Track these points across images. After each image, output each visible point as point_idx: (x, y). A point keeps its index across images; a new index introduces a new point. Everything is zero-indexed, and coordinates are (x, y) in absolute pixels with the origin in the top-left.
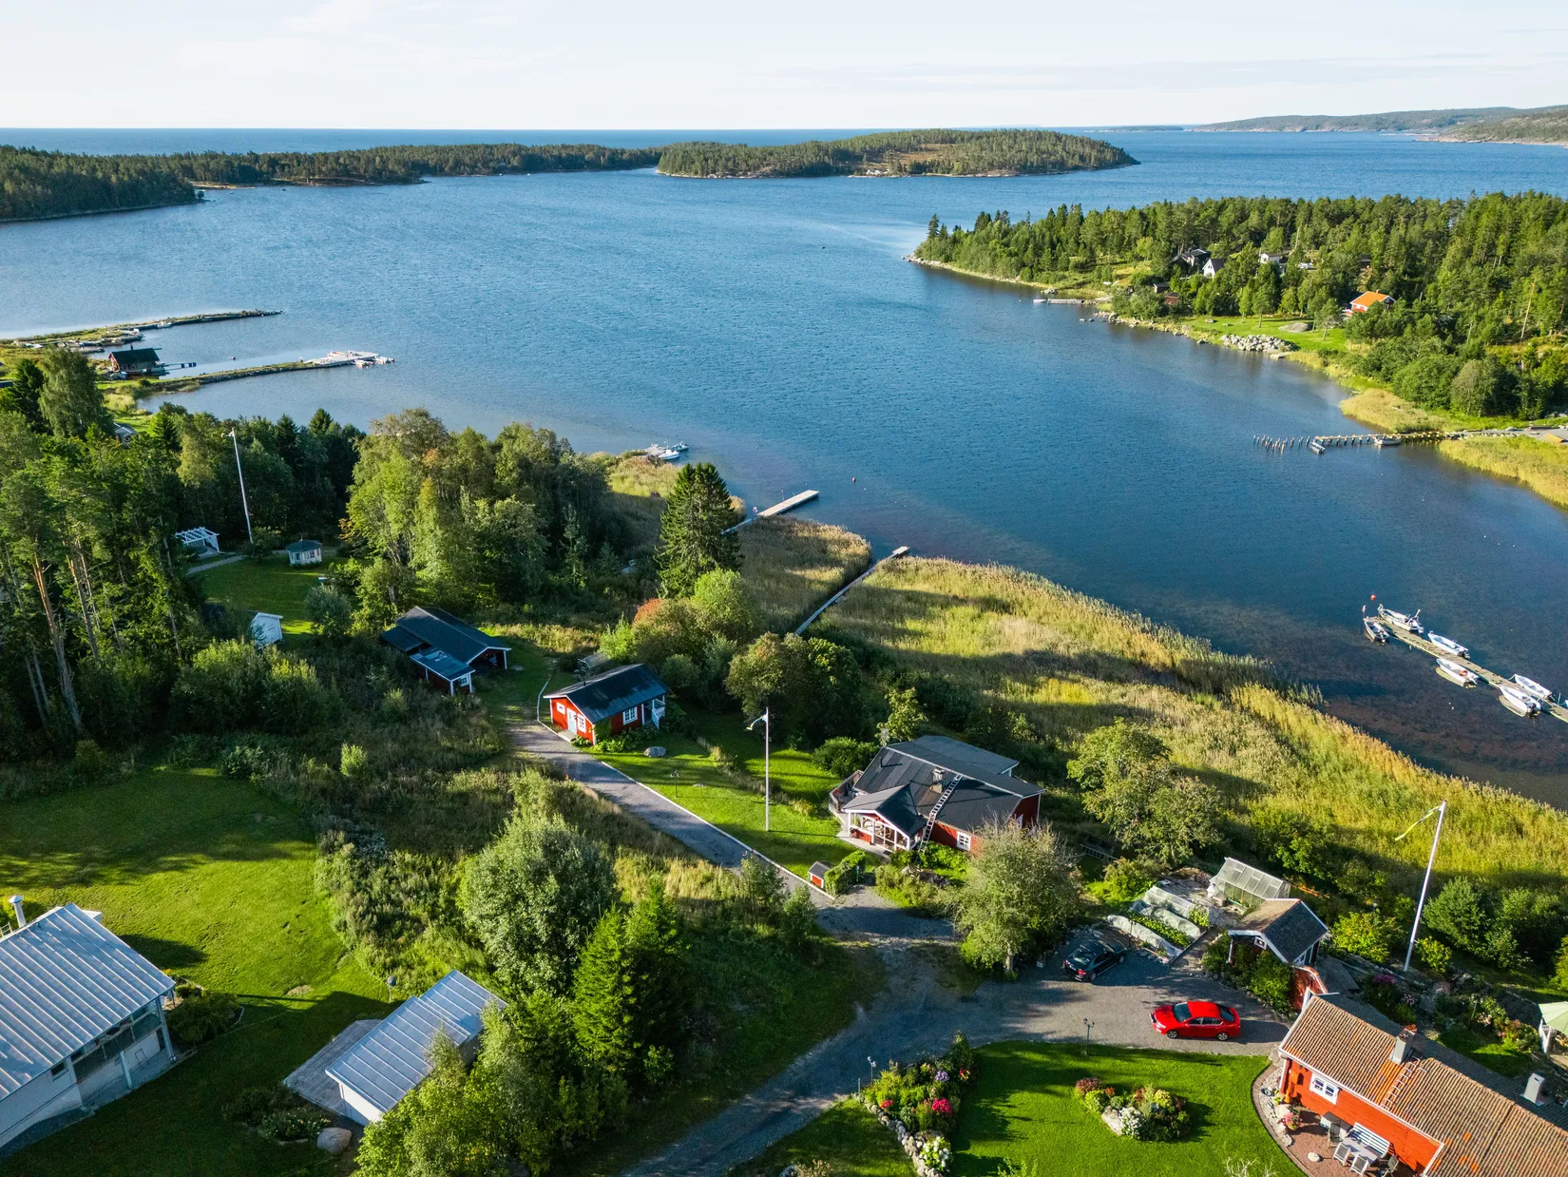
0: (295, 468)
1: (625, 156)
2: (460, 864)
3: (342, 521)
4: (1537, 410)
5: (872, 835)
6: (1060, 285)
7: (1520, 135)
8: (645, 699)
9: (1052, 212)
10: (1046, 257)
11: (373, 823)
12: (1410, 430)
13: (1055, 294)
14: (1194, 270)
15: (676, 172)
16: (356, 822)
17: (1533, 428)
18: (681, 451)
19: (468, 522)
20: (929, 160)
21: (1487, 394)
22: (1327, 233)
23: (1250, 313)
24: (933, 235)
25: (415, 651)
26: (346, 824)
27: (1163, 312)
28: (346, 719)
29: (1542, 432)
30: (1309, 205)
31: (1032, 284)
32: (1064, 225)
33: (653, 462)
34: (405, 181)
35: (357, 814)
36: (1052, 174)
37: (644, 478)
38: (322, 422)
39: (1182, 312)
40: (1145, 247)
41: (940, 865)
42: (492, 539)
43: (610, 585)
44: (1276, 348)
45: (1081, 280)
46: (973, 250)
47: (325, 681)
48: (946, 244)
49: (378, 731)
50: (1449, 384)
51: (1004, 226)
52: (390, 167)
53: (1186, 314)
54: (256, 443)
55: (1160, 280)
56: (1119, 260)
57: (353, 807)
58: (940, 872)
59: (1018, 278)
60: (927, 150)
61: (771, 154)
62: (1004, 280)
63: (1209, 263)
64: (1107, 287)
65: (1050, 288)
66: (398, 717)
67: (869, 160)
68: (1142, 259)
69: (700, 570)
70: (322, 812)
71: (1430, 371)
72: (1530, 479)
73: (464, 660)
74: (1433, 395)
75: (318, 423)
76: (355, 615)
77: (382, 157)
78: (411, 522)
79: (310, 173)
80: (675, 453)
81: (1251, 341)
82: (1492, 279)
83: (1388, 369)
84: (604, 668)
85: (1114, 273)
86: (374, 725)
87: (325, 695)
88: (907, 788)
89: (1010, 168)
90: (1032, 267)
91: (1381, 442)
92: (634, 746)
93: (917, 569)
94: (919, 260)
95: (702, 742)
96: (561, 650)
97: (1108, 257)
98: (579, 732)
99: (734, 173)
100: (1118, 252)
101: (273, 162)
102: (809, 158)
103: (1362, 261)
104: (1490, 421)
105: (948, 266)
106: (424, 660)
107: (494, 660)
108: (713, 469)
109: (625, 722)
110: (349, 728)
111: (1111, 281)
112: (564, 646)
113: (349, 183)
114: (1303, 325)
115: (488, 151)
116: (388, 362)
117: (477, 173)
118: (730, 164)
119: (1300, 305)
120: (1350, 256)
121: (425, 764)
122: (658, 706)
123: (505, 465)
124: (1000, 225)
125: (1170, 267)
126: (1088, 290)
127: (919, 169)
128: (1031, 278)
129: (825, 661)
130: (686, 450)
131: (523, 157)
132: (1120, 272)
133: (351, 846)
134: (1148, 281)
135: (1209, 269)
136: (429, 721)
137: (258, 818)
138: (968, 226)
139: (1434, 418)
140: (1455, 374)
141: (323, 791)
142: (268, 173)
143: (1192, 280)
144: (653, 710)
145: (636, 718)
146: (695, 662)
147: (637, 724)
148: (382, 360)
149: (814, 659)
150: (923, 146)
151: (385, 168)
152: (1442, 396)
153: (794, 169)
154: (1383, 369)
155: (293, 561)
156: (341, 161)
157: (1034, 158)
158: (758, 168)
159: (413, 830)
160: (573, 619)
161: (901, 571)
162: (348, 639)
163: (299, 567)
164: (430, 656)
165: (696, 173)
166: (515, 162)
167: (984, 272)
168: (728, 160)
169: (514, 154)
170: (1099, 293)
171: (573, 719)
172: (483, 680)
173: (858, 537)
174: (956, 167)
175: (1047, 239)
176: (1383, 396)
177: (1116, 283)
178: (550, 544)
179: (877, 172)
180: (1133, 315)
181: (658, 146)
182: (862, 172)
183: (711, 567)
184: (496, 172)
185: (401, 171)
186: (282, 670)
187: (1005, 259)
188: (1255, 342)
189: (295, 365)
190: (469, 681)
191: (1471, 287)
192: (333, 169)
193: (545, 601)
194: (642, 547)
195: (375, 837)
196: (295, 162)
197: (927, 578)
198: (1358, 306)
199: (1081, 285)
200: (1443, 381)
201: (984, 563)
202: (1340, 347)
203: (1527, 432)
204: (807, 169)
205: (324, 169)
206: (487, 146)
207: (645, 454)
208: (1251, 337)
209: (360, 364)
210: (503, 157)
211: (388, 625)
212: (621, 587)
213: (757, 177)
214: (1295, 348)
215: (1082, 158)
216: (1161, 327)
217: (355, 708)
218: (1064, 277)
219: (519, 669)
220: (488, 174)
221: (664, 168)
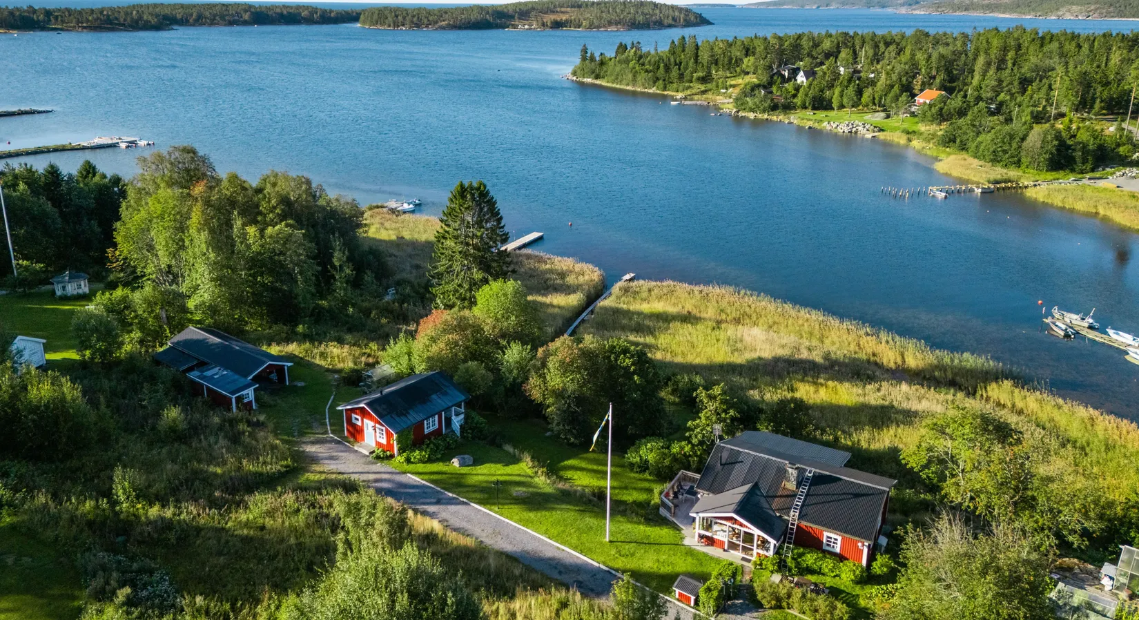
0: (61, 212)
1: (332, 15)
2: (265, 604)
3: (110, 250)
4: (1089, 166)
5: (726, 540)
6: (689, 92)
7: (966, 9)
8: (446, 406)
9: (673, 42)
10: (675, 72)
11: (154, 558)
12: (997, 182)
13: (685, 98)
14: (789, 80)
15: (374, 25)
16: (132, 559)
17: (1089, 179)
18: (416, 205)
19: (239, 246)
20: (564, 18)
21: (1051, 153)
22: (883, 53)
23: (842, 107)
24: (584, 59)
25: (191, 369)
26: (119, 562)
27: (774, 108)
28: (117, 441)
29: (1097, 181)
30: (862, 37)
31: (666, 93)
32: (683, 51)
33: (393, 212)
34: (157, 28)
35: (132, 548)
36: (654, 29)
37: (387, 224)
38: (88, 173)
39: (788, 108)
40: (750, 64)
41: (810, 571)
42: (264, 263)
43: (377, 308)
44: (868, 130)
45: (703, 89)
46: (618, 69)
47: (94, 403)
48: (595, 66)
49: (154, 452)
50: (1020, 147)
51: (639, 53)
52: (145, 17)
53: (791, 109)
54: (22, 186)
55: (767, 86)
56: (729, 75)
57: (127, 541)
58: (813, 578)
59: (654, 89)
60: (562, 12)
61: (446, 13)
62: (643, 90)
63: (801, 73)
64: (724, 93)
65: (679, 95)
66: (178, 436)
67: (520, 19)
68: (747, 73)
69: (475, 285)
70: (89, 549)
71: (1005, 137)
72: (1108, 213)
73: (246, 376)
74: (1007, 156)
75: (84, 173)
76: (127, 338)
77: (138, 11)
78: (183, 247)
79: (78, 22)
80: (411, 206)
81: (848, 125)
82: (1019, 79)
83: (961, 141)
84: (387, 381)
85: (728, 83)
86: (151, 445)
87: (93, 417)
88: (756, 486)
89: (624, 25)
90: (664, 80)
91: (980, 190)
92: (439, 456)
93: (650, 291)
94: (575, 78)
95: (509, 448)
96: (340, 366)
97: (720, 73)
98: (379, 444)
99: (418, 26)
100: (729, 69)
101: (48, 13)
102: (474, 17)
103: (914, 71)
104: (1054, 175)
105: (598, 82)
106: (203, 378)
107: (274, 376)
108: (485, 187)
109: (426, 431)
110: (122, 451)
111: (727, 89)
112: (343, 361)
113: (112, 30)
114: (883, 114)
115: (224, 8)
116: (149, 144)
117: (216, 24)
118: (415, 19)
119: (876, 101)
120: (907, 67)
121: (211, 485)
122: (457, 414)
123: (269, 202)
124: (636, 51)
125: (772, 77)
126: (709, 95)
127: (557, 25)
128: (665, 89)
129: (628, 361)
130: (419, 205)
131: (252, 13)
132: (733, 82)
133: (127, 590)
134: (754, 88)
135: (801, 78)
136: (212, 440)
137: (10, 560)
138: (610, 54)
139: (1013, 173)
140: (1023, 139)
141: (90, 524)
142: (44, 21)
143: (789, 86)
144: (453, 418)
145: (437, 426)
146: (487, 368)
147: (437, 433)
148: (143, 143)
149: (616, 360)
150: (558, 9)
151: (140, 18)
152: (1013, 157)
153: (464, 24)
154: (958, 140)
155: (59, 293)
156: (105, 13)
157: (640, 18)
158: (436, 22)
159: (204, 564)
160: (348, 337)
161: (635, 293)
162: (119, 362)
163: (66, 299)
164: (209, 373)
165: (389, 26)
166: (246, 16)
167: (628, 85)
168: (414, 16)
169: (246, 11)
170: (718, 97)
171: (371, 429)
172: (266, 398)
173: (591, 266)
174: (584, 24)
175: (672, 60)
176: (965, 160)
177: (731, 90)
178: (320, 268)
179: (526, 27)
180: (752, 110)
181: (358, 9)
182: (515, 27)
183: (486, 281)
184: (231, 23)
185: (154, 21)
186: (42, 391)
187: (643, 74)
188: (851, 127)
189: (64, 146)
190: (252, 397)
191: (1004, 84)
192: (98, 18)
193: (317, 322)
194: (398, 277)
195: (156, 576)
196: (67, 13)
197: (660, 298)
198: (922, 101)
199: (704, 92)
200: (1014, 145)
201: (707, 283)
202: (914, 128)
203: (1085, 181)
204: (474, 24)
205: (90, 18)
206: (223, 5)
207: (386, 207)
208: (847, 123)
209: (123, 145)
210: (237, 13)
211: (161, 347)
212: (387, 311)
213: (436, 29)
214: (881, 130)
215: (674, 19)
216: (774, 118)
217: (128, 429)
218: (690, 87)
219: (300, 384)
220: (225, 25)
221: (364, 23)
